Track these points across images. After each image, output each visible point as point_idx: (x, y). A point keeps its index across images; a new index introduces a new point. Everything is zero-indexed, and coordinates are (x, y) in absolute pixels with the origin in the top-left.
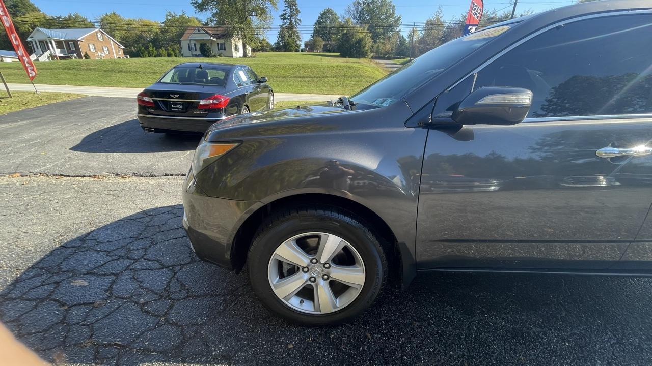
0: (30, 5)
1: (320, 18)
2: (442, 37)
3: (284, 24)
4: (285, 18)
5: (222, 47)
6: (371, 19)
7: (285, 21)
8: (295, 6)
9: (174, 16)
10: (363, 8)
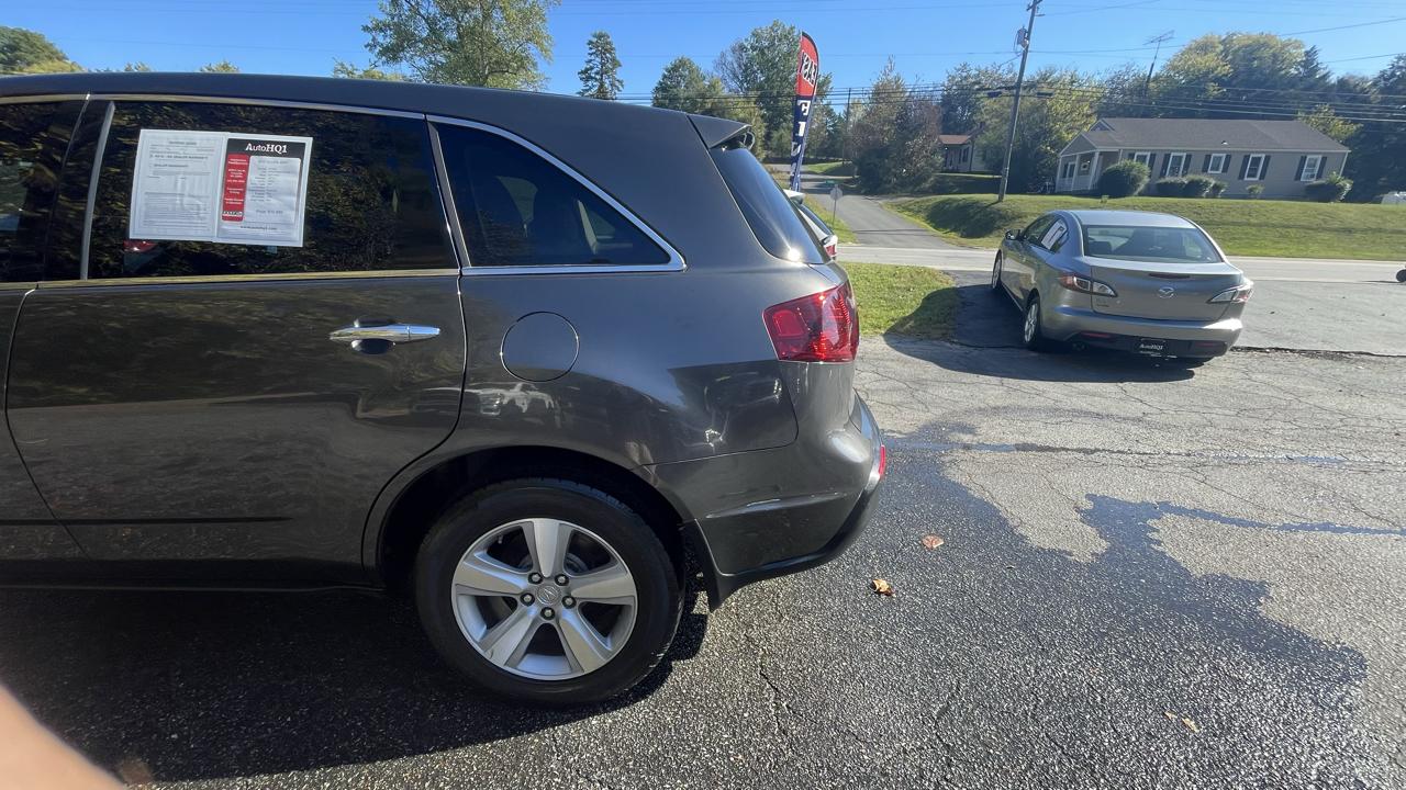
0: (46, 47)
1: (665, 76)
2: (897, 118)
3: (587, 90)
4: (590, 78)
6: (767, 80)
7: (590, 83)
8: (610, 53)
10: (751, 60)
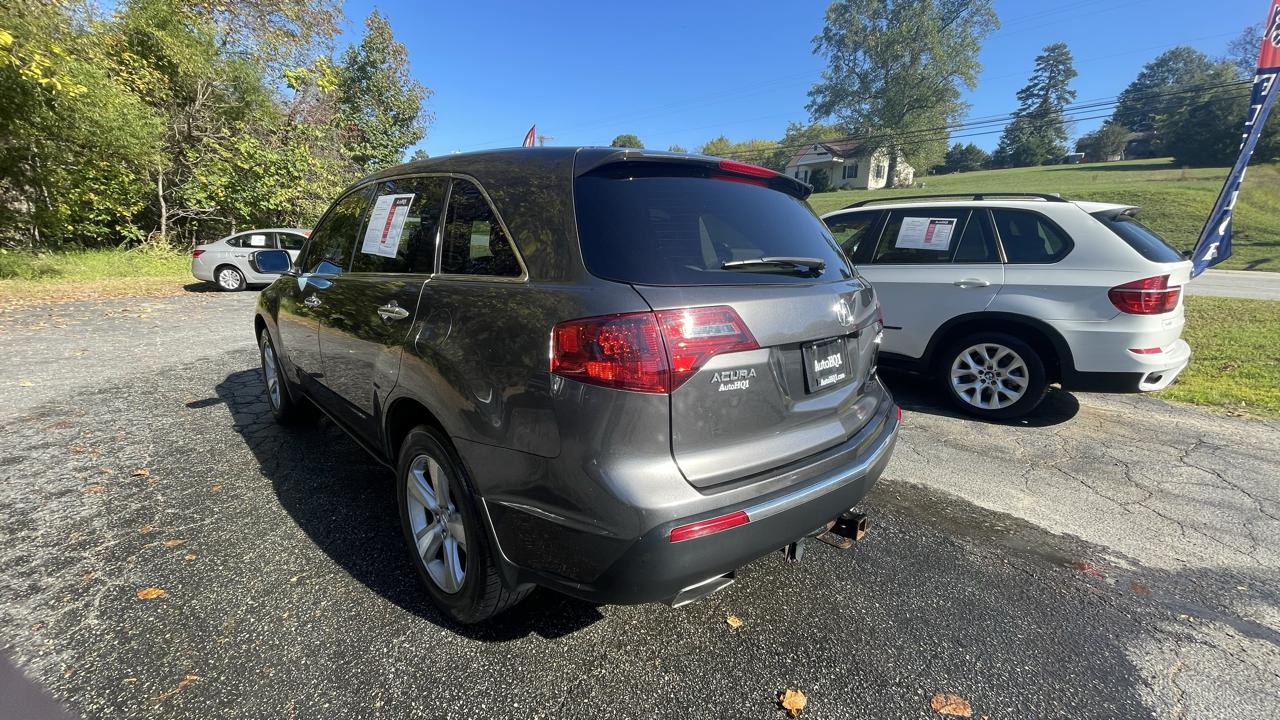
3: (1024, 110)
4: (1030, 96)
5: (852, 172)
8: (1064, 64)
9: (800, 129)
